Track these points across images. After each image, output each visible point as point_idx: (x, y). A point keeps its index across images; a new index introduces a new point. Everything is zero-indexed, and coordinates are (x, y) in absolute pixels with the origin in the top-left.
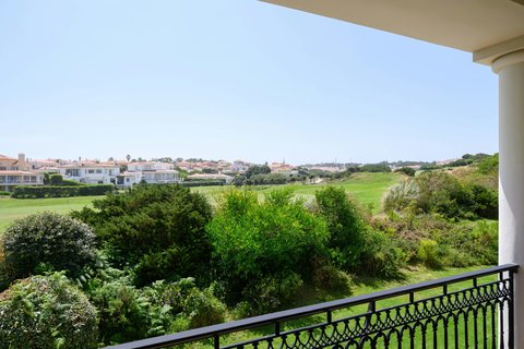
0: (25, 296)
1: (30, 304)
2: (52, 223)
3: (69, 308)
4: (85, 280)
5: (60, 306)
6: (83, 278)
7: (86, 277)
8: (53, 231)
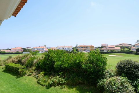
0: (112, 81)
1: (113, 83)
2: (128, 62)
3: (123, 89)
4: (136, 83)
5: (120, 87)
6: (136, 82)
7: (137, 82)
8: (128, 65)
